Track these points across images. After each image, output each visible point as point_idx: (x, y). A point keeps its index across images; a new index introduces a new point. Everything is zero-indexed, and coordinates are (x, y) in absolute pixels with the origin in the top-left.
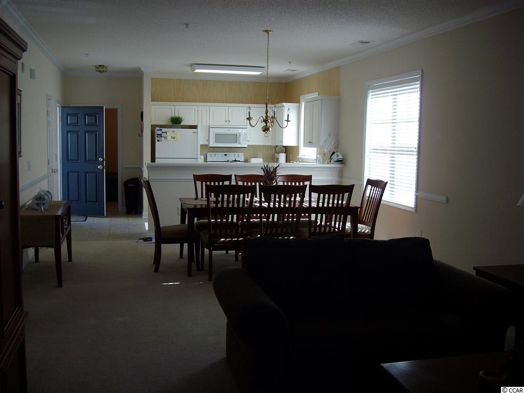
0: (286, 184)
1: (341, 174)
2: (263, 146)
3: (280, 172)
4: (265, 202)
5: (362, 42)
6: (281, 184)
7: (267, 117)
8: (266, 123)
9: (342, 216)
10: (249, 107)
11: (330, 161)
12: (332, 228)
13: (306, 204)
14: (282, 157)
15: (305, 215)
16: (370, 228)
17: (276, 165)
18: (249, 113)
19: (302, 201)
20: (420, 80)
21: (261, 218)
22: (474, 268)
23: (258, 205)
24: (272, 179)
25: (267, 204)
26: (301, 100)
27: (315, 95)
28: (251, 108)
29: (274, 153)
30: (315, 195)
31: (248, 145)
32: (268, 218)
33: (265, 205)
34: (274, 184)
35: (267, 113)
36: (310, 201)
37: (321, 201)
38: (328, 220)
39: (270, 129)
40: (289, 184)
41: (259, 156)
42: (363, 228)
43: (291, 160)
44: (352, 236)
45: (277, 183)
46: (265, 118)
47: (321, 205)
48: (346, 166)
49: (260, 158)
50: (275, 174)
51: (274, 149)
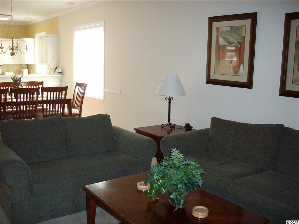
0: (28, 87)
1: (61, 80)
2: (13, 64)
3: (23, 80)
4: (15, 98)
5: (70, 3)
6: (24, 87)
7: (13, 47)
8: (13, 51)
9: (62, 104)
10: (1, 41)
11: (55, 73)
12: (57, 112)
13: (40, 99)
14: (26, 71)
15: (40, 105)
16: (79, 110)
17: (20, 76)
18: (1, 44)
19: (37, 97)
20: (104, 26)
21: (12, 108)
22: (135, 129)
23: (10, 100)
24: (19, 85)
25: (16, 99)
26: (36, 37)
27: (44, 34)
28: (3, 41)
29: (20, 69)
30: (45, 93)
31: (3, 64)
32: (17, 108)
33: (15, 100)
34: (20, 88)
35: (13, 44)
36: (42, 97)
37: (49, 96)
38: (54, 107)
39: (16, 54)
40: (30, 87)
41: (11, 71)
42: (75, 111)
43: (31, 73)
44: (69, 115)
45: (22, 87)
46: (12, 47)
47: (49, 99)
48: (64, 75)
49: (12, 72)
50: (20, 81)
51: (20, 66)
